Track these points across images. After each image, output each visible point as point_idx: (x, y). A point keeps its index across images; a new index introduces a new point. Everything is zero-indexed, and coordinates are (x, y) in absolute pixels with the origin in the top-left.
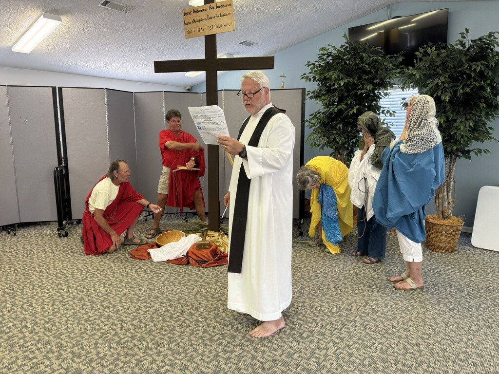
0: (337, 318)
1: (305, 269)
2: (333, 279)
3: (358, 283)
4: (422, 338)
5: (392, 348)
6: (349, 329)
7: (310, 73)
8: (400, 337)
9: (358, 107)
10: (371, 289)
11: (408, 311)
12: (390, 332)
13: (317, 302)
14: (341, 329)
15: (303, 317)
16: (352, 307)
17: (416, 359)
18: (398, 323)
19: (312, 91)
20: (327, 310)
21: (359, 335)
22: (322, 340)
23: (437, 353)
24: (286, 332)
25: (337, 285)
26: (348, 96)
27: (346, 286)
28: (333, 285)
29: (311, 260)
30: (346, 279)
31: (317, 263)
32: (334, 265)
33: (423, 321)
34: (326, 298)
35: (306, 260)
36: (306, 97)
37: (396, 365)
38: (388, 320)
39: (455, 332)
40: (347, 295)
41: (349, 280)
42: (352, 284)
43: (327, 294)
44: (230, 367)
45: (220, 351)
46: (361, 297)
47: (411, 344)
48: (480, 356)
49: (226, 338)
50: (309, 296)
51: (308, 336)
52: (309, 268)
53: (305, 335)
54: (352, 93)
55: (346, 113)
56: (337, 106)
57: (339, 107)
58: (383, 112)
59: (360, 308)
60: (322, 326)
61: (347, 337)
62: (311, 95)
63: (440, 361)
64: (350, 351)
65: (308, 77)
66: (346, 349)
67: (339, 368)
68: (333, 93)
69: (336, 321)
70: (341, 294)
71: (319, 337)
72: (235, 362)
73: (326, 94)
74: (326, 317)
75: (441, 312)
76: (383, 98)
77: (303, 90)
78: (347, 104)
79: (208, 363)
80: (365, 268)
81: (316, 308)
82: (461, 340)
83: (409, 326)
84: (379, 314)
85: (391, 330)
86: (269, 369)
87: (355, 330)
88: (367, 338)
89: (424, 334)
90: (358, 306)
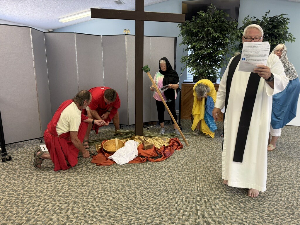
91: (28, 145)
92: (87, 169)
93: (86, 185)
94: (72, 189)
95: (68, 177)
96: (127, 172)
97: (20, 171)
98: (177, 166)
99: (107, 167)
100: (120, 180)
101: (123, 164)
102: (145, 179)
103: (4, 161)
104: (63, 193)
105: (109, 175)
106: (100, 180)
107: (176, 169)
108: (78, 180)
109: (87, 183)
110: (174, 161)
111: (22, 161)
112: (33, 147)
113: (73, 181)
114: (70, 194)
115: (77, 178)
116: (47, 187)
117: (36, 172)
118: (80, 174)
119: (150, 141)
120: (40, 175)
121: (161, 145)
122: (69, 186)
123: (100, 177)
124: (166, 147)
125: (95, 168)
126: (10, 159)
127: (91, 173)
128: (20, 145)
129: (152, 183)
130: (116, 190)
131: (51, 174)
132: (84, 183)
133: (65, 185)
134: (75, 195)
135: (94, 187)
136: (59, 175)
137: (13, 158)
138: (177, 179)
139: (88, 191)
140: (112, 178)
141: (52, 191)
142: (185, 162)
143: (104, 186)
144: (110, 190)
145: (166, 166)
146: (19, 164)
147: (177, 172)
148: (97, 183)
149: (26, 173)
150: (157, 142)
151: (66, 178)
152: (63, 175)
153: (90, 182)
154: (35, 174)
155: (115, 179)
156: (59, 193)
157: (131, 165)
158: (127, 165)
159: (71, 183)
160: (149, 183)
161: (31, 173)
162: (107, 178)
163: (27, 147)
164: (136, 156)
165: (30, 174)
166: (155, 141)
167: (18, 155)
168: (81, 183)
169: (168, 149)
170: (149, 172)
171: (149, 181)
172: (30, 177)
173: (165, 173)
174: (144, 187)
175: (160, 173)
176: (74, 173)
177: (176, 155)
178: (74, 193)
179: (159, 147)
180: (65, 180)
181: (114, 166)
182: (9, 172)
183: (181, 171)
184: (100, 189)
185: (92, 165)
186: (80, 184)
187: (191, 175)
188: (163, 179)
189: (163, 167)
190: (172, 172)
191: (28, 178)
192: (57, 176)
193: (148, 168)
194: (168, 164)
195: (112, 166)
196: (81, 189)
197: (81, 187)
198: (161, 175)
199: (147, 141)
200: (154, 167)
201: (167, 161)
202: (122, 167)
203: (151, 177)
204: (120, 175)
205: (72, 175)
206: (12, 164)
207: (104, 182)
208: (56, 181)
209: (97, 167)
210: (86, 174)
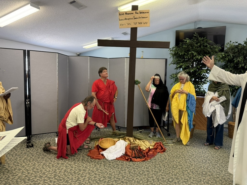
91: (48, 137)
92: (83, 160)
93: (77, 173)
94: (66, 175)
95: (67, 165)
96: (112, 167)
97: (36, 156)
98: (155, 167)
99: (98, 160)
100: (104, 172)
101: (111, 160)
102: (125, 174)
103: (28, 147)
104: (59, 177)
105: (97, 167)
106: (89, 170)
107: (153, 169)
108: (73, 168)
109: (79, 171)
110: (154, 162)
111: (40, 149)
112: (51, 139)
113: (69, 168)
114: (63, 179)
115: (73, 166)
116: (50, 170)
117: (46, 158)
118: (76, 163)
119: (138, 142)
120: (48, 160)
121: (147, 147)
122: (65, 172)
123: (90, 168)
124: (151, 149)
125: (88, 160)
126: (32, 146)
127: (84, 164)
128: (43, 136)
129: (129, 178)
130: (99, 180)
131: (56, 160)
132: (76, 171)
133: (62, 170)
134: (67, 179)
135: (82, 175)
136: (61, 162)
137: (35, 145)
138: (152, 178)
139: (77, 178)
140: (98, 170)
141: (52, 174)
142: (164, 164)
143: (91, 175)
144: (94, 179)
145: (146, 165)
146: (37, 150)
147: (153, 172)
148: (86, 172)
149: (39, 158)
150: (144, 144)
151: (65, 165)
152: (64, 163)
153: (81, 171)
154: (45, 159)
155: (101, 171)
156: (56, 176)
157: (117, 161)
158: (113, 161)
159: (67, 170)
160: (127, 178)
161: (43, 158)
162: (95, 169)
163: (46, 138)
164: (123, 154)
165: (41, 159)
166: (142, 143)
167: (39, 144)
168: (74, 170)
169: (152, 151)
170: (130, 169)
171: (127, 176)
172: (40, 161)
173: (142, 172)
174: (121, 181)
175: (138, 171)
176: (72, 162)
177: (157, 157)
178: (66, 178)
179: (144, 149)
180: (64, 167)
181: (104, 160)
182: (29, 156)
183: (157, 172)
184: (86, 178)
185: (87, 157)
186: (73, 172)
187: (165, 176)
188: (140, 176)
189: (143, 166)
190: (149, 171)
191: (39, 162)
192: (59, 163)
193: (130, 166)
194: (148, 165)
195: (102, 160)
196: (72, 175)
197: (73, 174)
198: (139, 173)
199: (136, 142)
200: (136, 165)
201: (149, 162)
202: (109, 162)
203: (130, 173)
204: (106, 168)
205: (70, 163)
206: (33, 150)
207: (92, 172)
208: (57, 167)
209: (90, 159)
210: (80, 164)
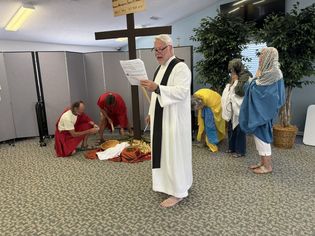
0: (217, 193)
1: (195, 162)
2: (213, 168)
3: (229, 171)
4: (271, 205)
5: (252, 212)
6: (224, 200)
7: (195, 36)
8: (257, 204)
9: (227, 56)
10: (238, 174)
11: (262, 187)
12: (250, 201)
13: (203, 183)
14: (219, 200)
15: (194, 193)
16: (226, 186)
17: (267, 218)
18: (255, 196)
19: (197, 47)
20: (210, 188)
21: (230, 204)
22: (207, 208)
23: (281, 214)
24: (184, 203)
25: (216, 171)
26: (221, 49)
27: (222, 173)
28: (214, 172)
29: (199, 156)
30: (222, 168)
31: (203, 158)
32: (214, 159)
33: (272, 193)
34: (209, 181)
35: (196, 156)
36: (194, 52)
37: (255, 222)
38: (249, 194)
39: (293, 200)
40: (223, 178)
41: (224, 168)
42: (226, 171)
43: (210, 178)
44: (148, 227)
45: (142, 216)
46: (231, 179)
47: (264, 209)
48: (309, 215)
49: (146, 208)
50: (198, 179)
51: (198, 206)
52: (198, 161)
53: (196, 205)
54: (223, 48)
55: (219, 61)
56: (213, 56)
57: (215, 57)
58: (243, 59)
59: (231, 186)
60: (207, 199)
61: (223, 205)
62: (196, 50)
63: (283, 220)
64: (225, 214)
65: (194, 38)
66: (222, 213)
67: (218, 226)
68: (210, 48)
69: (215, 195)
70: (219, 178)
71: (205, 206)
72: (151, 223)
73: (206, 49)
74: (209, 193)
75: (283, 188)
76: (243, 50)
77: (192, 47)
78: (220, 55)
79: (135, 224)
80: (234, 161)
81: (203, 187)
82: (297, 205)
83: (263, 197)
84: (243, 190)
85: (251, 200)
86: (173, 227)
87: (228, 201)
88: (236, 205)
89: (272, 202)
90: (230, 185)
